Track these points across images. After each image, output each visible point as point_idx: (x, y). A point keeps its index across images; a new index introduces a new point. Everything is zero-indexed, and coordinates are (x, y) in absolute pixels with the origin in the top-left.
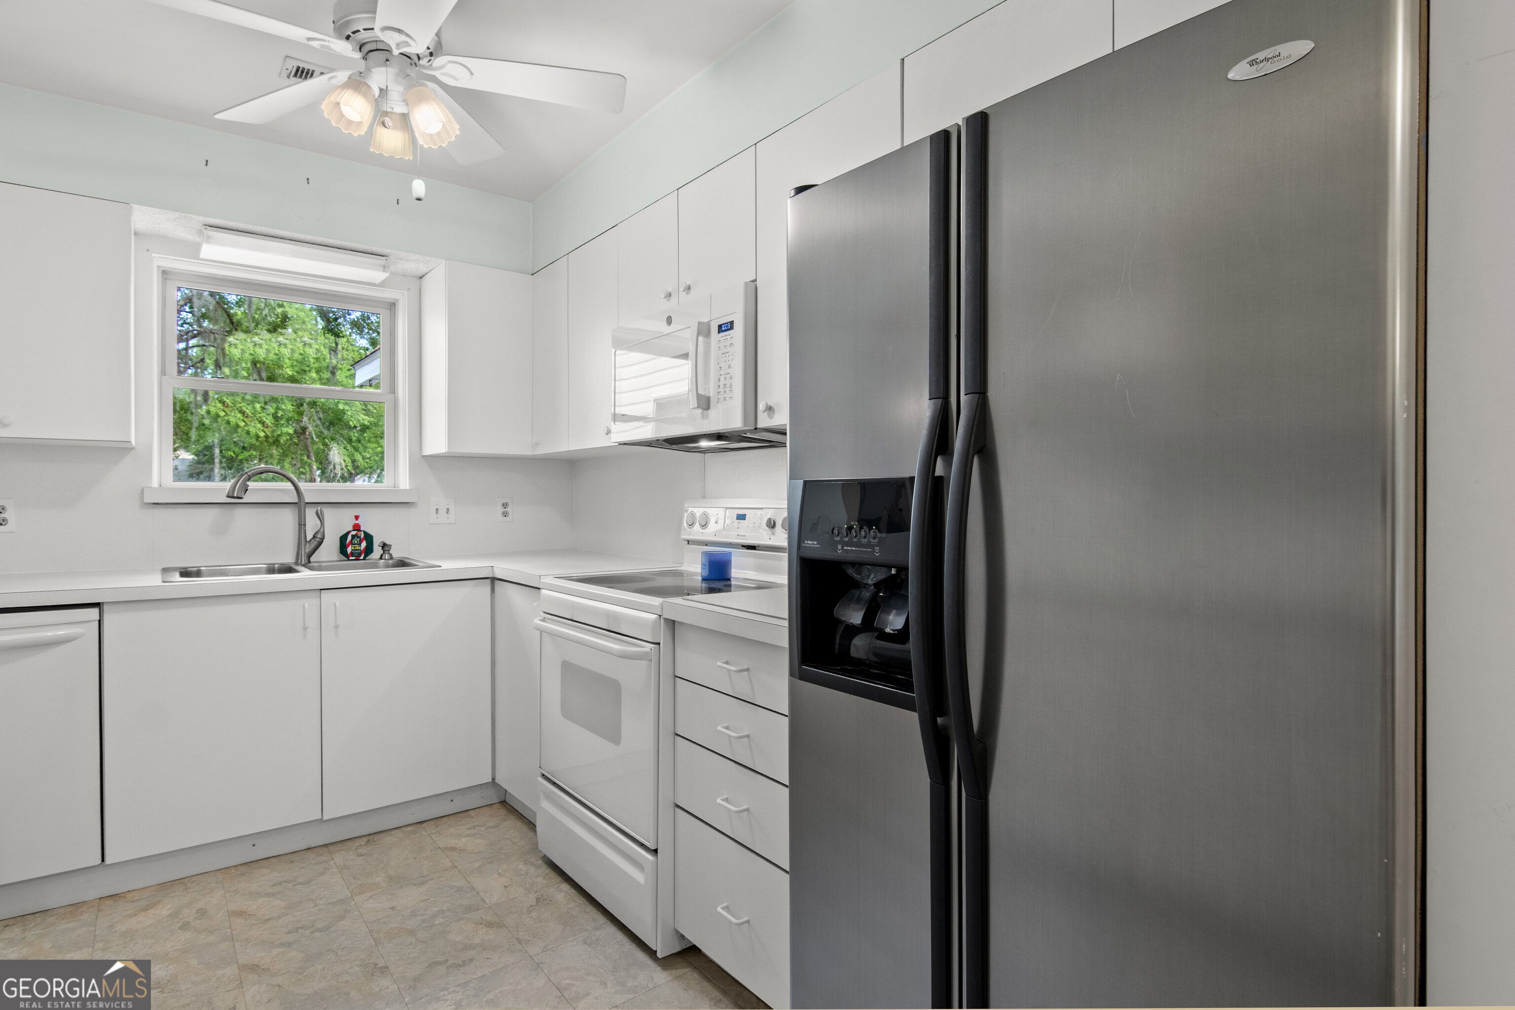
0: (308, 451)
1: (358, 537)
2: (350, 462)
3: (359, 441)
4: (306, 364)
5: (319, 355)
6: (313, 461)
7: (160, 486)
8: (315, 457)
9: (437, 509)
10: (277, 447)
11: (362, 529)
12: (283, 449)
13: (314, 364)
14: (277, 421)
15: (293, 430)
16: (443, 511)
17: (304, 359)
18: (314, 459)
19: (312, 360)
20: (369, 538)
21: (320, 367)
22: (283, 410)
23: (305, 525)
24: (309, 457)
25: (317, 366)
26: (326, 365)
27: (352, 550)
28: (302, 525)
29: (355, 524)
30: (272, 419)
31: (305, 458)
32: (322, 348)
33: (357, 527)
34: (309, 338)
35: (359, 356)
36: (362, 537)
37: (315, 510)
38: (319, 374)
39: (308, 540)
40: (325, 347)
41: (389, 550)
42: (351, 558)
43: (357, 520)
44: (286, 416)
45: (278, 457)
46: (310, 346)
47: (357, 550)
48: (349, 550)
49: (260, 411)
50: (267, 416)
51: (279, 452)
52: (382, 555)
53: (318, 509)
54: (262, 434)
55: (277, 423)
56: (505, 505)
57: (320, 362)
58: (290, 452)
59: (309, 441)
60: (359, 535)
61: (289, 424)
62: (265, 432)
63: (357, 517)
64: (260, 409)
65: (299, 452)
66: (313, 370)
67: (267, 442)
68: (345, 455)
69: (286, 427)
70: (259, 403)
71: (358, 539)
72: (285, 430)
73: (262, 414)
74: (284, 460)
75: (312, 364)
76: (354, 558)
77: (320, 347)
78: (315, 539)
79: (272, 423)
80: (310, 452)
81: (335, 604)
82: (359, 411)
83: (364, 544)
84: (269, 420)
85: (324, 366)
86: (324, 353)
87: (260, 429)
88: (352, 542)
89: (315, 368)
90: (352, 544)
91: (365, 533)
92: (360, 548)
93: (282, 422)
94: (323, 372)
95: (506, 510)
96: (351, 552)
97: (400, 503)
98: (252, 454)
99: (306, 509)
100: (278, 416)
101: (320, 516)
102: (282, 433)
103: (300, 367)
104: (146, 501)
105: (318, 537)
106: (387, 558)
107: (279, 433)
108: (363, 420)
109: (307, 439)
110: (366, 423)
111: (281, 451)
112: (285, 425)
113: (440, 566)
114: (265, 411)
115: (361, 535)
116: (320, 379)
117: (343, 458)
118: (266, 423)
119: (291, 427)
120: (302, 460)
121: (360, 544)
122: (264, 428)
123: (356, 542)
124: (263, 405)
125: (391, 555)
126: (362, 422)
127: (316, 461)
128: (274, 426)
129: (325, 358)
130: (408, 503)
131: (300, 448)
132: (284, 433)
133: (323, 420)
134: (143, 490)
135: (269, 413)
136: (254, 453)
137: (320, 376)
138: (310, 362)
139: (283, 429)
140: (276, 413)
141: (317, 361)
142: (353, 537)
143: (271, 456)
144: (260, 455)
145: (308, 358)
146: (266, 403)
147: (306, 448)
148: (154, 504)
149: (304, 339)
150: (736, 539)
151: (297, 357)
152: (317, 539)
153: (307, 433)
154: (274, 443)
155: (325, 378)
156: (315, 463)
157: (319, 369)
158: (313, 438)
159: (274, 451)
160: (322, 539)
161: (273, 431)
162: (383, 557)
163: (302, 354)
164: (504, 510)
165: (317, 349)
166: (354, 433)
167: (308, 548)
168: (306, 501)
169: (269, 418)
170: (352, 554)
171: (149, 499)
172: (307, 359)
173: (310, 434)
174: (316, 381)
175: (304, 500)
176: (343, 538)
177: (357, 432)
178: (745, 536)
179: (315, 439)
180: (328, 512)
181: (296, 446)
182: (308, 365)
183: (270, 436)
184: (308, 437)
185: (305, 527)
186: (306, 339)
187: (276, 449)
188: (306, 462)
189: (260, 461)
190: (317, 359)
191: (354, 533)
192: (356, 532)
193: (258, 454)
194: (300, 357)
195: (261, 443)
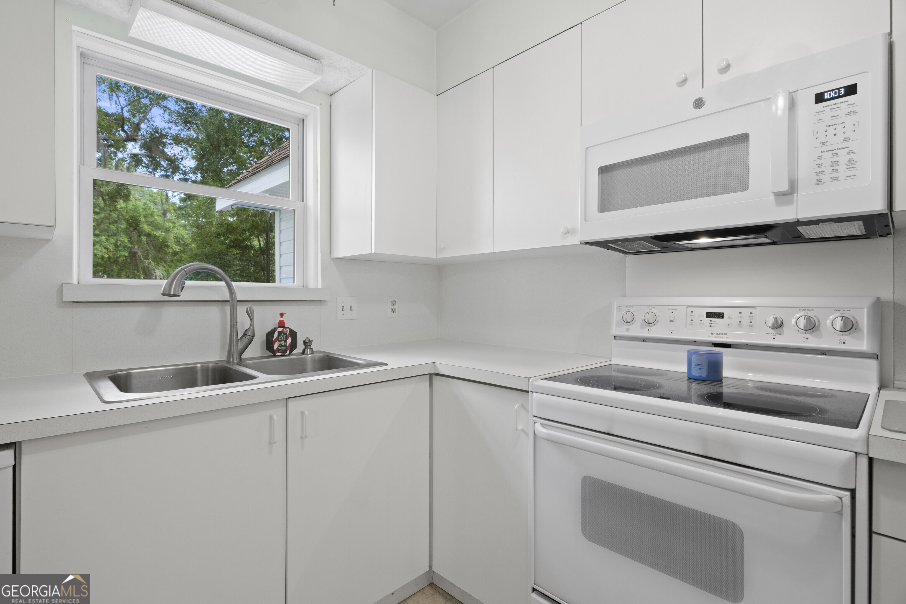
0: (138, 267)
1: (284, 334)
2: (166, 275)
3: (172, 261)
4: (137, 212)
5: (146, 206)
6: (141, 274)
7: (79, 283)
8: (142, 271)
9: (343, 306)
10: (117, 264)
11: (286, 326)
12: (120, 266)
13: (142, 212)
14: (117, 248)
15: (128, 253)
16: (347, 308)
17: (136, 208)
18: (141, 272)
19: (141, 210)
20: (293, 335)
21: (146, 214)
22: (120, 241)
23: (237, 323)
24: (138, 271)
25: (145, 214)
26: (151, 213)
27: (278, 346)
28: (234, 323)
29: (280, 321)
30: (113, 246)
31: (136, 272)
32: (148, 202)
33: (281, 324)
34: (138, 196)
35: (173, 208)
36: (287, 334)
37: (245, 308)
38: (146, 218)
39: (239, 338)
40: (150, 202)
41: (311, 346)
42: (277, 354)
43: (282, 317)
44: (123, 245)
45: (117, 271)
46: (139, 200)
47: (283, 346)
48: (276, 346)
49: (105, 241)
50: (110, 245)
51: (118, 268)
52: (304, 350)
53: (248, 307)
54: (106, 256)
55: (117, 249)
56: (393, 303)
57: (146, 211)
58: (126, 268)
59: (138, 261)
60: (285, 332)
61: (125, 250)
62: (108, 255)
63: (282, 315)
64: (106, 240)
65: (131, 268)
66: (142, 216)
67: (109, 261)
68: (163, 270)
69: (123, 252)
70: (104, 236)
71: (284, 336)
72: (122, 253)
73: (107, 243)
74: (121, 273)
75: (141, 212)
76: (280, 354)
77: (146, 201)
78: (246, 336)
79: (113, 249)
80: (139, 268)
81: (302, 413)
82: (172, 243)
83: (289, 341)
84: (111, 247)
85: (149, 214)
86: (150, 205)
87: (105, 253)
88: (278, 338)
89: (144, 215)
90: (279, 341)
91: (290, 330)
92: (286, 344)
93: (120, 249)
94: (149, 218)
95: (394, 307)
96: (278, 349)
97: (313, 301)
98: (98, 269)
99: (238, 307)
100: (118, 245)
101: (250, 314)
102: (120, 255)
103: (133, 214)
104: (65, 299)
105: (249, 334)
106: (309, 353)
107: (118, 255)
108: (175, 248)
109: (137, 260)
110: (177, 250)
111: (119, 267)
112: (122, 251)
113: (386, 364)
114: (109, 241)
115: (287, 332)
116: (146, 222)
117: (161, 272)
118: (109, 249)
119: (126, 252)
120: (134, 273)
121: (286, 341)
122: (108, 252)
123: (282, 339)
124: (107, 237)
125: (312, 349)
126: (174, 249)
127: (143, 273)
128: (115, 251)
129: (150, 208)
130: (320, 301)
131: (132, 266)
132: (122, 256)
133: (154, 246)
134: (62, 286)
135: (111, 243)
136: (100, 268)
137: (147, 219)
138: (140, 210)
139: (121, 253)
140: (117, 242)
141: (144, 210)
142: (279, 333)
143: (113, 270)
144: (104, 270)
145: (139, 208)
146: (109, 236)
147: (136, 265)
148: (73, 302)
149: (135, 196)
150: (709, 337)
151: (132, 208)
152: (248, 337)
153: (137, 256)
154: (114, 262)
155: (150, 221)
156: (142, 275)
157: (146, 215)
158: (141, 259)
159: (114, 267)
160: (253, 336)
161: (114, 255)
162: (306, 352)
163: (134, 206)
164: (393, 307)
165: (144, 203)
166: (169, 257)
167: (241, 345)
168: (238, 299)
169: (111, 246)
170: (278, 350)
171: (67, 297)
172: (137, 209)
173: (139, 257)
174: (143, 223)
175: (236, 298)
176: (270, 335)
177: (171, 256)
178: (726, 334)
179: (142, 260)
180: (257, 310)
181: (129, 264)
182: (138, 212)
183: (112, 257)
184: (137, 258)
185: (237, 325)
186: (136, 196)
187: (116, 266)
188: (136, 275)
189: (104, 273)
190: (144, 209)
191: (280, 330)
192: (282, 329)
193: (103, 269)
194: (133, 207)
195: (106, 262)
